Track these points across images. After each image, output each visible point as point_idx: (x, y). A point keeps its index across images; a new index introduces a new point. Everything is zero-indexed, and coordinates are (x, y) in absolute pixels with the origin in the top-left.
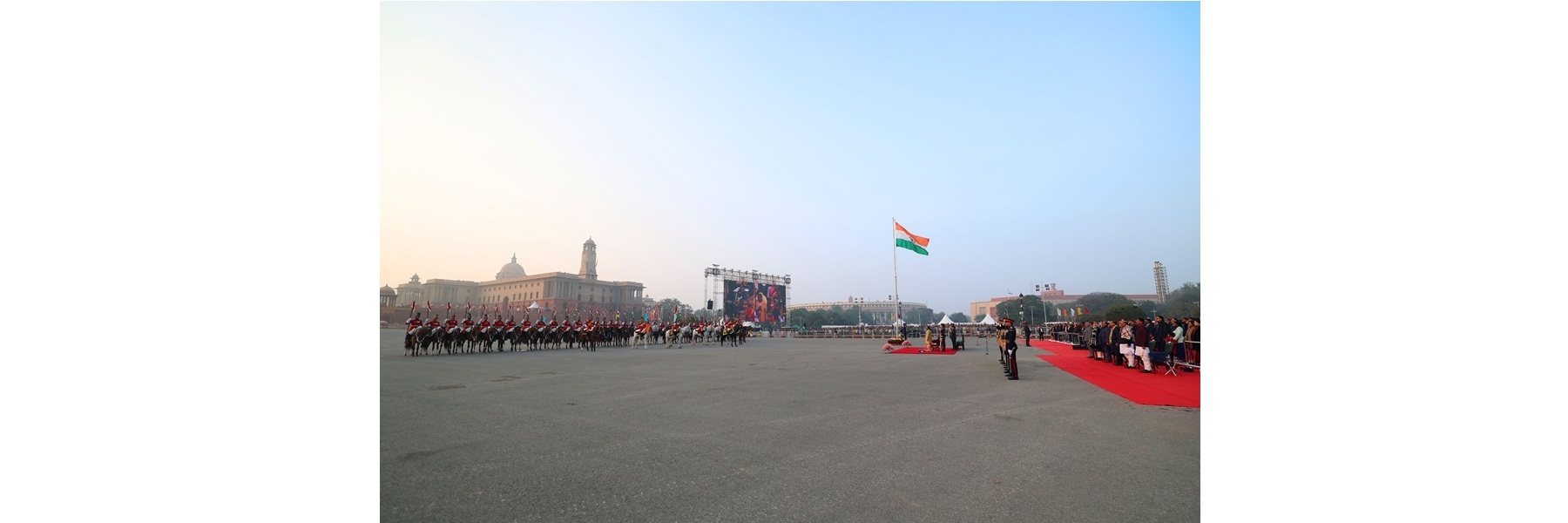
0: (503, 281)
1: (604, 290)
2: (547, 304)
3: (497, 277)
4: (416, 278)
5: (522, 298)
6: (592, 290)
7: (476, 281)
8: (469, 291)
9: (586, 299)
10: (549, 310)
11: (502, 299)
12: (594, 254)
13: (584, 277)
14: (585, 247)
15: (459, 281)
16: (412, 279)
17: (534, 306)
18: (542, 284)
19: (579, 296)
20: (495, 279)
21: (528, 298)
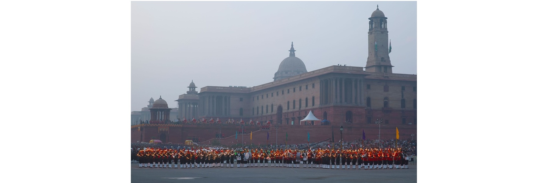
0: (285, 81)
1: (403, 89)
2: (325, 115)
3: (275, 78)
4: (192, 86)
5: (297, 106)
6: (386, 89)
7: (248, 87)
8: (241, 100)
9: (377, 104)
10: (327, 123)
11: (275, 108)
12: (385, 32)
13: (373, 70)
14: (371, 23)
15: (231, 87)
16: (190, 87)
17: (309, 117)
18: (318, 86)
19: (369, 100)
20: (273, 80)
21: (303, 107)
